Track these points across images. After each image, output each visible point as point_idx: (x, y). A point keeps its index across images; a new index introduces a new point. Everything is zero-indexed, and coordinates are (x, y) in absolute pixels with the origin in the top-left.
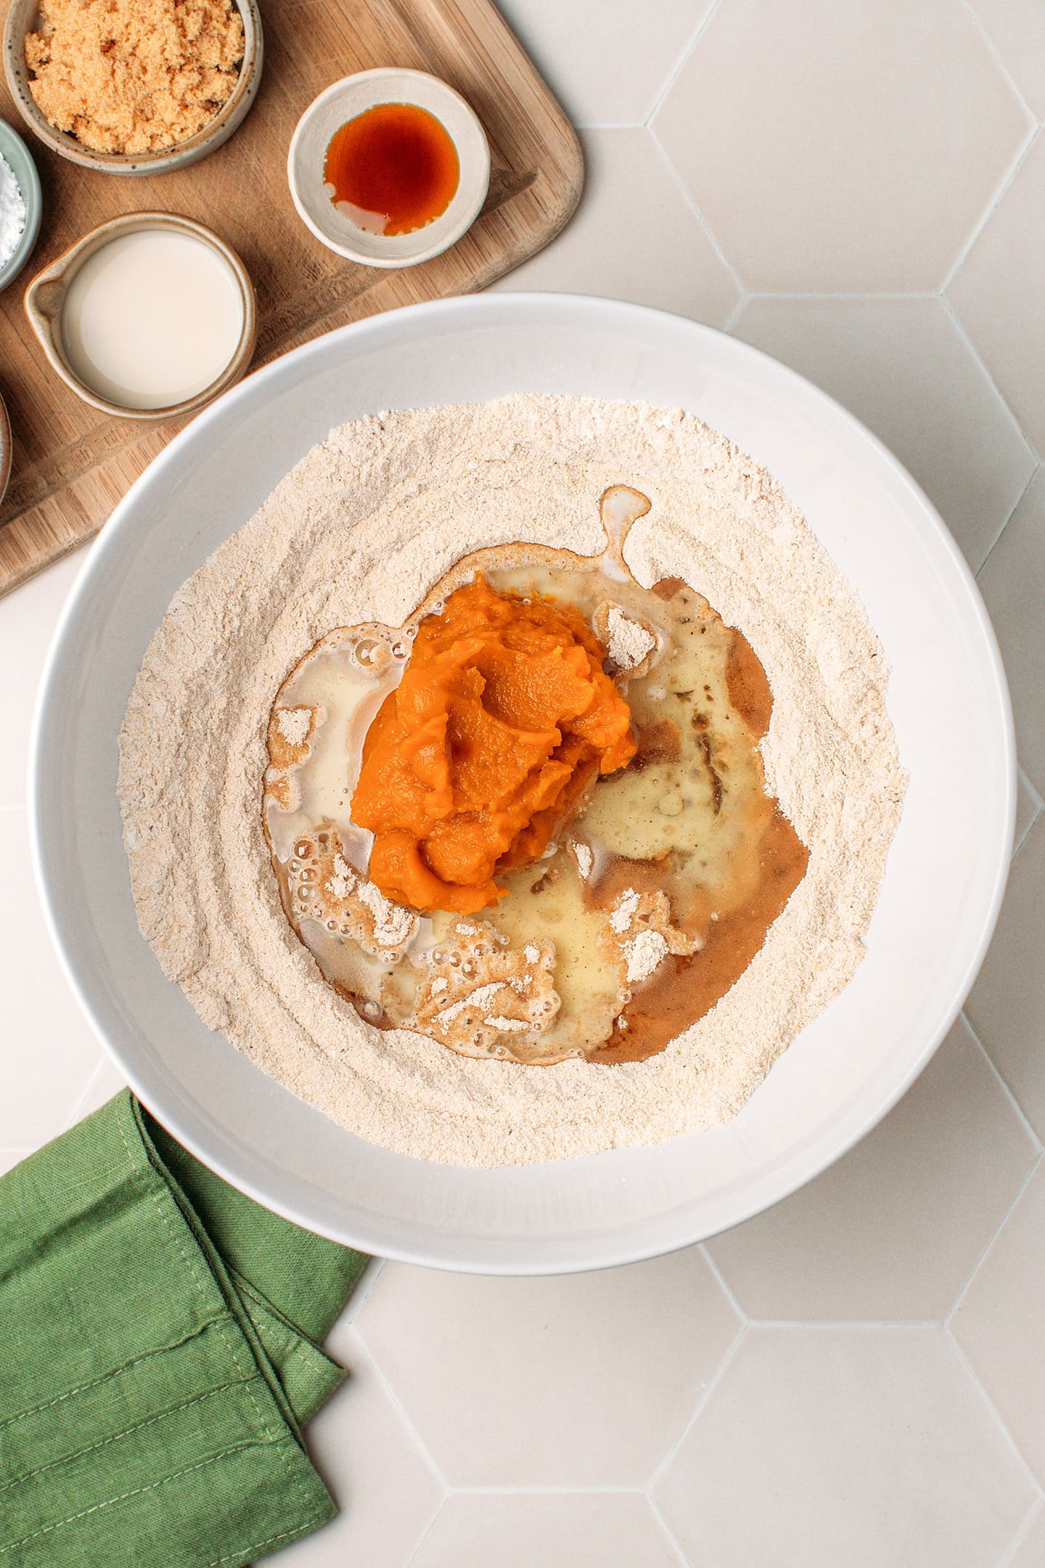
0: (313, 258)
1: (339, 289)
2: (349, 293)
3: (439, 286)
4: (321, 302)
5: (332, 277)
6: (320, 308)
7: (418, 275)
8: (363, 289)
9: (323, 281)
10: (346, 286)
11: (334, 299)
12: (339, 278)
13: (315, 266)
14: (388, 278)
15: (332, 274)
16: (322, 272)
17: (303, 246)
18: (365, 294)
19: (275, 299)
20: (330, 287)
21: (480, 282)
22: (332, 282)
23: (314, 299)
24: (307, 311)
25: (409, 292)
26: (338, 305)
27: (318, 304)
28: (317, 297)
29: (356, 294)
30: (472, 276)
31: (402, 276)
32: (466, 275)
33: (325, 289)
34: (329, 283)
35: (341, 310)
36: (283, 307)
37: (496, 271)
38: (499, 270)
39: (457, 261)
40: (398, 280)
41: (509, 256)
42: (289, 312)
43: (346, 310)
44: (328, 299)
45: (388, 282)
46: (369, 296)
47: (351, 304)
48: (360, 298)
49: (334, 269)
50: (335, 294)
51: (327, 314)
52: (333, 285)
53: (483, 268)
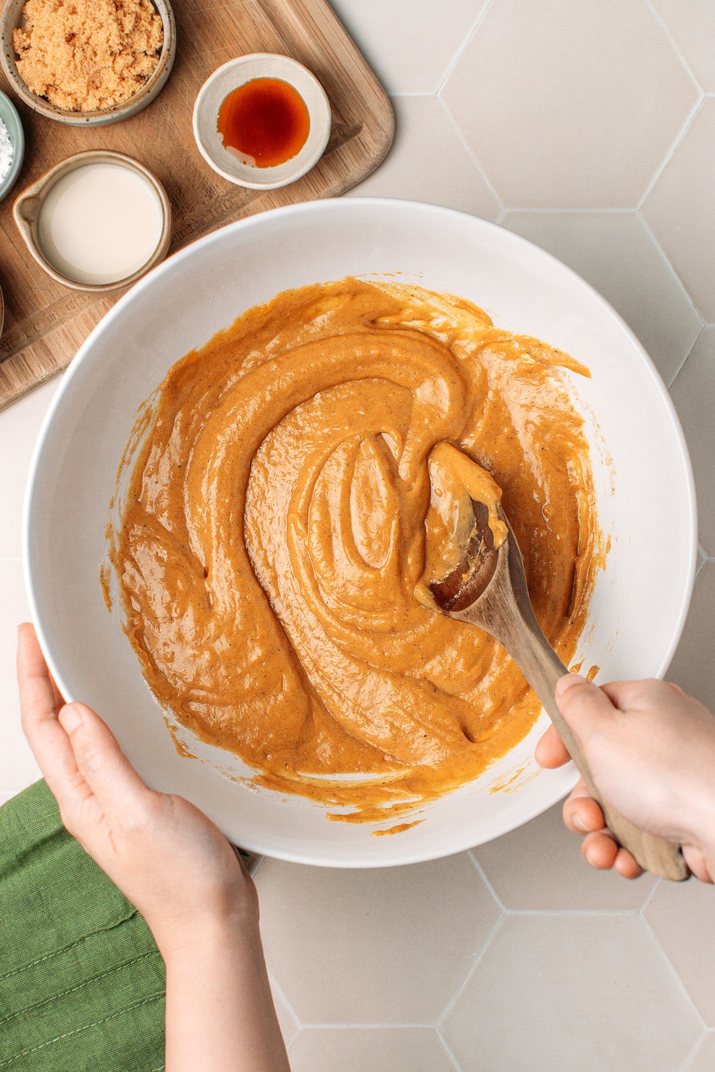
0: (209, 183)
1: (227, 204)
2: (234, 207)
4: (215, 214)
5: (222, 196)
6: (214, 217)
7: (281, 195)
8: (244, 205)
9: (216, 199)
10: (232, 203)
11: (224, 211)
12: (227, 197)
13: (211, 189)
14: (261, 197)
15: (222, 194)
16: (215, 193)
17: (203, 175)
18: (245, 208)
19: (183, 211)
20: (221, 203)
22: (222, 200)
23: (210, 211)
24: (205, 220)
26: (227, 216)
27: (212, 215)
28: (212, 210)
29: (239, 208)
31: (270, 196)
32: (315, 196)
33: (217, 206)
34: (220, 200)
36: (189, 217)
37: (334, 192)
39: (309, 187)
40: (268, 200)
41: (343, 182)
42: (192, 220)
43: (232, 219)
44: (220, 211)
45: (261, 200)
46: (248, 210)
47: (236, 215)
48: (241, 210)
49: (224, 191)
50: (224, 208)
51: (219, 221)
52: (223, 202)
53: (326, 190)
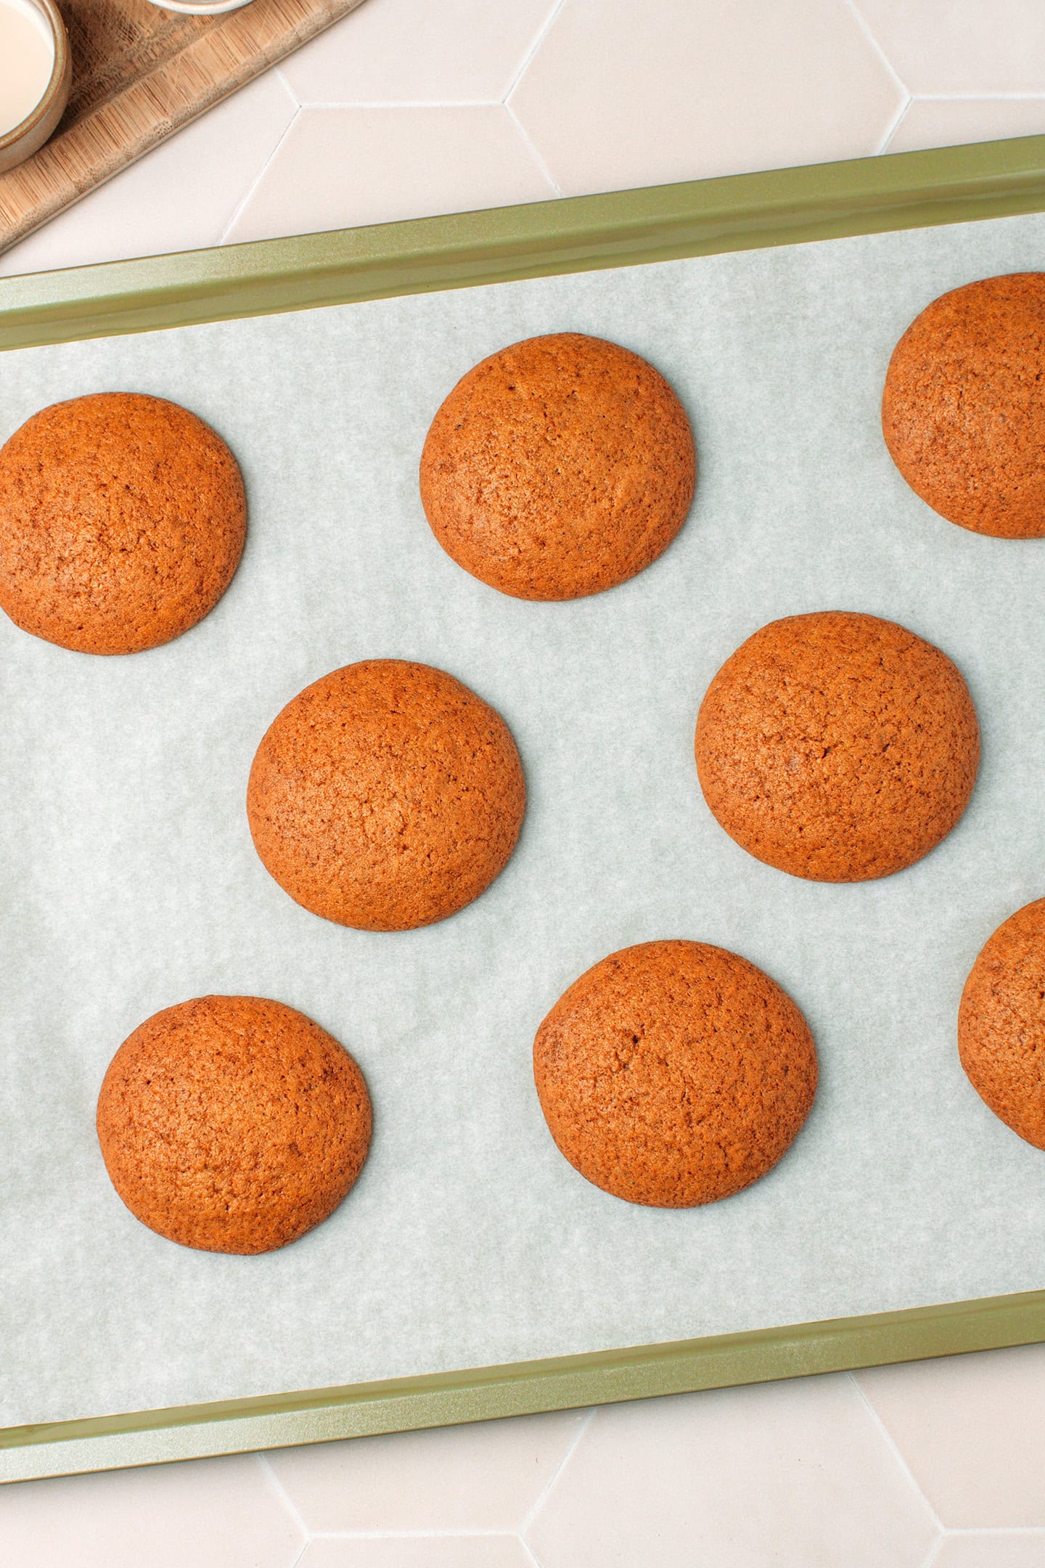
0: (128, 20)
1: (157, 50)
2: (166, 53)
3: (258, 40)
4: (138, 65)
5: (148, 38)
6: (137, 70)
7: (236, 31)
8: (181, 48)
9: (140, 42)
10: (163, 47)
11: (152, 60)
12: (156, 39)
13: (131, 28)
14: (206, 36)
15: (148, 35)
16: (138, 33)
17: (118, 9)
18: (182, 53)
19: (91, 62)
20: (147, 48)
21: (300, 35)
22: (149, 44)
23: (131, 61)
24: (123, 74)
25: (228, 48)
26: (156, 66)
27: (135, 67)
28: (134, 60)
29: (174, 54)
30: (291, 28)
31: (221, 33)
32: (286, 29)
33: (142, 52)
34: (146, 45)
35: (159, 69)
36: (100, 71)
37: (316, 23)
38: (320, 22)
39: (276, 15)
40: (217, 37)
41: (330, 7)
42: (105, 75)
43: (164, 70)
44: (145, 60)
45: (206, 39)
46: (187, 55)
47: (169, 63)
48: (179, 57)
49: (151, 30)
50: (153, 56)
51: (144, 75)
52: (150, 47)
53: (303, 20)
